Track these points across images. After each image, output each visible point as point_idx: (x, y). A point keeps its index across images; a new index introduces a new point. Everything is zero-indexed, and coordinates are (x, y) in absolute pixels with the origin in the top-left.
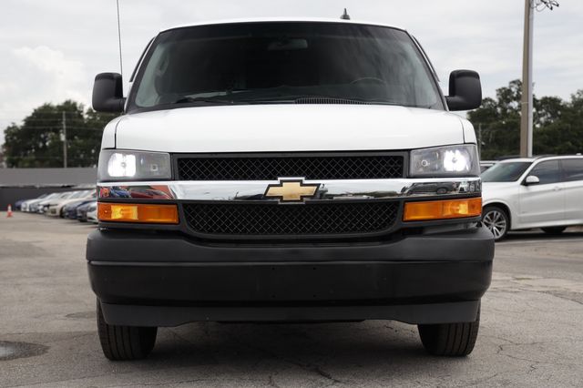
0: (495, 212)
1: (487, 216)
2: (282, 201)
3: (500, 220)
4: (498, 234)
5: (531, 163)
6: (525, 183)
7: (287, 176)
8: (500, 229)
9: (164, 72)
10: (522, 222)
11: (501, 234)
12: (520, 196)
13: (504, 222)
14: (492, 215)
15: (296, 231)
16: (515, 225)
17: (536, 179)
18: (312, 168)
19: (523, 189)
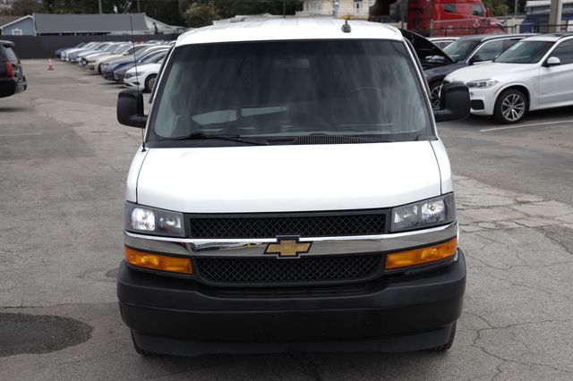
0: (515, 95)
1: (506, 99)
2: (280, 256)
3: (519, 102)
4: (516, 116)
5: (554, 43)
6: (546, 65)
7: (284, 233)
8: (518, 111)
9: (179, 89)
10: (540, 103)
11: (519, 116)
12: (539, 78)
13: (523, 104)
14: (511, 99)
15: (293, 279)
16: (534, 106)
17: (557, 60)
18: (306, 226)
19: (543, 71)
